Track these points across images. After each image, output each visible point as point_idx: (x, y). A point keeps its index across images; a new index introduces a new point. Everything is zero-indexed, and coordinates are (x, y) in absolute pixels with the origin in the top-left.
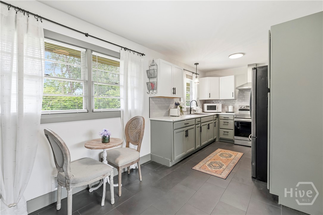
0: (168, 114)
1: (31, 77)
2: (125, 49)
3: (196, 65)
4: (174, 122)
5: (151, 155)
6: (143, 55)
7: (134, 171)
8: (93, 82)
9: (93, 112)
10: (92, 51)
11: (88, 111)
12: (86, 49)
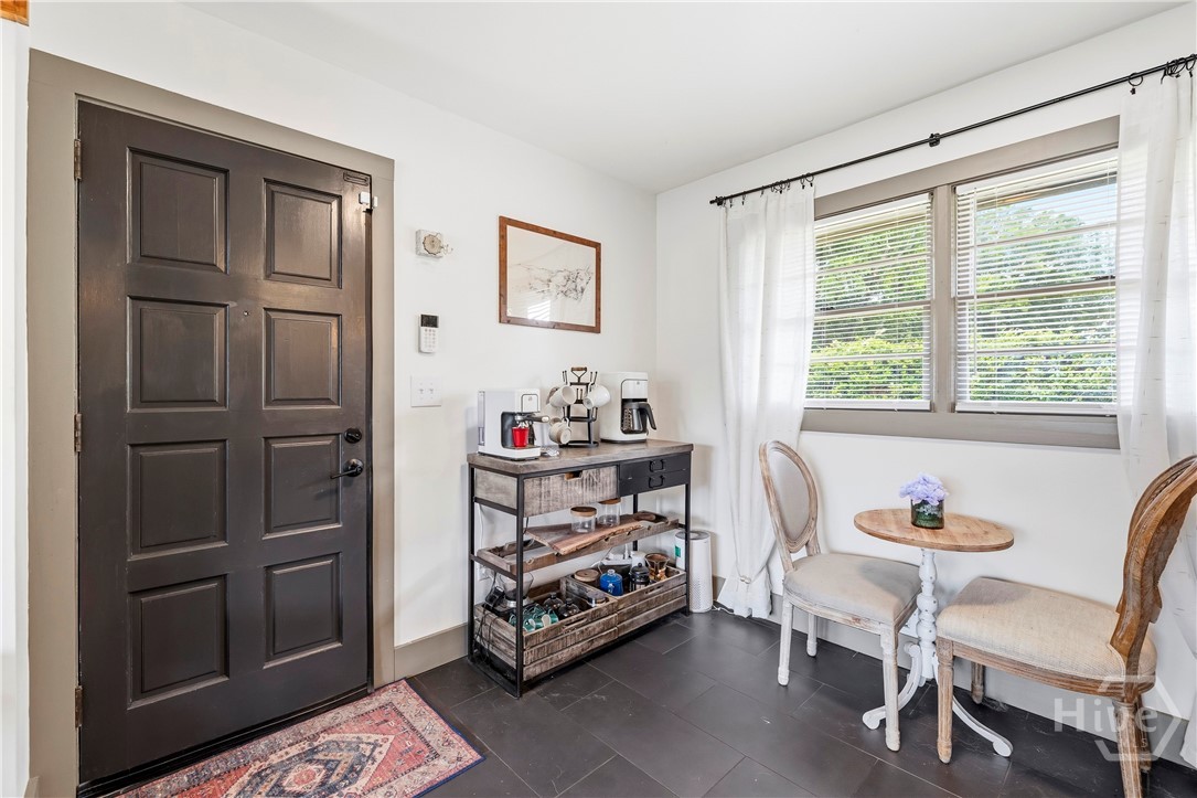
8: (956, 303)
9: (953, 410)
10: (953, 186)
11: (932, 409)
12: (931, 192)
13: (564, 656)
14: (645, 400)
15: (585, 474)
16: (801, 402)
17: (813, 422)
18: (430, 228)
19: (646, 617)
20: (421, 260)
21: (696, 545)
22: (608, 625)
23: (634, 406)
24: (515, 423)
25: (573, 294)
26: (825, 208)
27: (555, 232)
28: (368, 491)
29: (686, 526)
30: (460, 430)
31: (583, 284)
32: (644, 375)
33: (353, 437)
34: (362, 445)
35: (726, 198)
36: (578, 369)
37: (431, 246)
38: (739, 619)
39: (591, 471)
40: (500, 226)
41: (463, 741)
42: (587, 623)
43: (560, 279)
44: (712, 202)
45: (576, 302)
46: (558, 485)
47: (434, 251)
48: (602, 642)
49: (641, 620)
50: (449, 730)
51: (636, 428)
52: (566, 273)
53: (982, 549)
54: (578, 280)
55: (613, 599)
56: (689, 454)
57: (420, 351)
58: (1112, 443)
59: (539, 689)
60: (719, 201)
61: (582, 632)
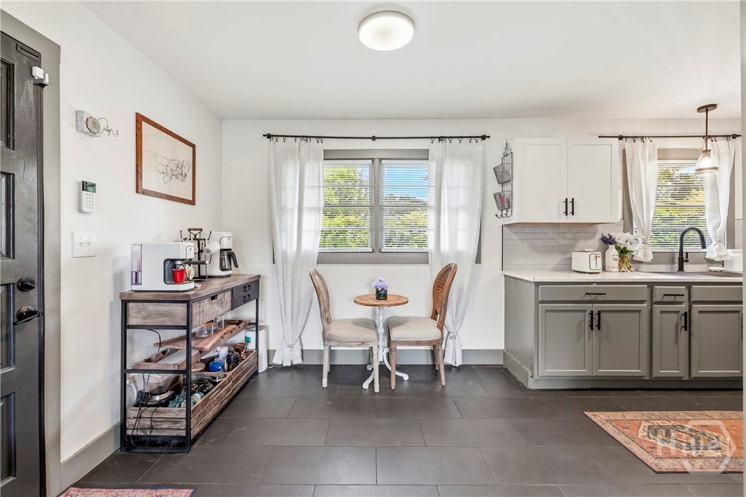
0: (567, 266)
1: (311, 209)
2: (441, 138)
3: (707, 111)
4: (537, 284)
5: (505, 354)
6: (484, 137)
7: (453, 370)
8: (381, 207)
9: (380, 251)
10: (381, 160)
11: (373, 251)
12: (373, 160)
13: (209, 416)
14: (231, 250)
15: (219, 297)
16: (317, 249)
17: (323, 259)
18: (92, 111)
19: (243, 380)
20: (80, 135)
21: (261, 332)
22: (228, 390)
23: (225, 253)
24: (175, 266)
25: (180, 177)
26: (329, 156)
27: (171, 132)
28: (40, 333)
29: (257, 324)
30: (108, 275)
31: (186, 171)
32: (230, 234)
33: (25, 286)
34: (34, 293)
35: (273, 136)
36: (195, 230)
37: (91, 126)
38: (287, 368)
39: (221, 295)
40: (137, 121)
41: (171, 490)
42: (220, 391)
43: (173, 166)
44: (264, 135)
45: (182, 183)
46: (207, 305)
47: (95, 131)
48: (226, 401)
49: (240, 382)
50: (152, 491)
51: (227, 267)
52: (176, 162)
53: (398, 304)
54: (183, 168)
55: (229, 374)
56: (258, 281)
57: (80, 211)
58: (426, 262)
59: (198, 442)
60: (269, 136)
61: (218, 398)
